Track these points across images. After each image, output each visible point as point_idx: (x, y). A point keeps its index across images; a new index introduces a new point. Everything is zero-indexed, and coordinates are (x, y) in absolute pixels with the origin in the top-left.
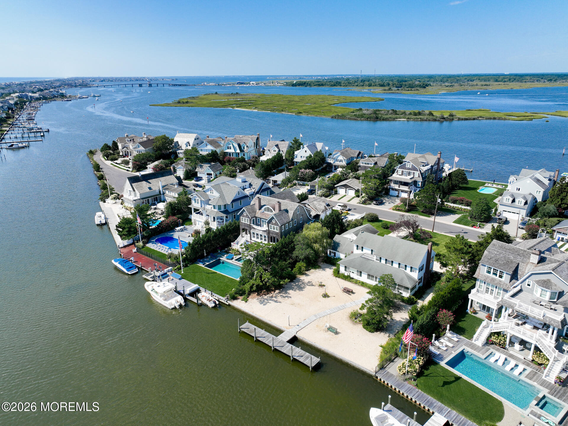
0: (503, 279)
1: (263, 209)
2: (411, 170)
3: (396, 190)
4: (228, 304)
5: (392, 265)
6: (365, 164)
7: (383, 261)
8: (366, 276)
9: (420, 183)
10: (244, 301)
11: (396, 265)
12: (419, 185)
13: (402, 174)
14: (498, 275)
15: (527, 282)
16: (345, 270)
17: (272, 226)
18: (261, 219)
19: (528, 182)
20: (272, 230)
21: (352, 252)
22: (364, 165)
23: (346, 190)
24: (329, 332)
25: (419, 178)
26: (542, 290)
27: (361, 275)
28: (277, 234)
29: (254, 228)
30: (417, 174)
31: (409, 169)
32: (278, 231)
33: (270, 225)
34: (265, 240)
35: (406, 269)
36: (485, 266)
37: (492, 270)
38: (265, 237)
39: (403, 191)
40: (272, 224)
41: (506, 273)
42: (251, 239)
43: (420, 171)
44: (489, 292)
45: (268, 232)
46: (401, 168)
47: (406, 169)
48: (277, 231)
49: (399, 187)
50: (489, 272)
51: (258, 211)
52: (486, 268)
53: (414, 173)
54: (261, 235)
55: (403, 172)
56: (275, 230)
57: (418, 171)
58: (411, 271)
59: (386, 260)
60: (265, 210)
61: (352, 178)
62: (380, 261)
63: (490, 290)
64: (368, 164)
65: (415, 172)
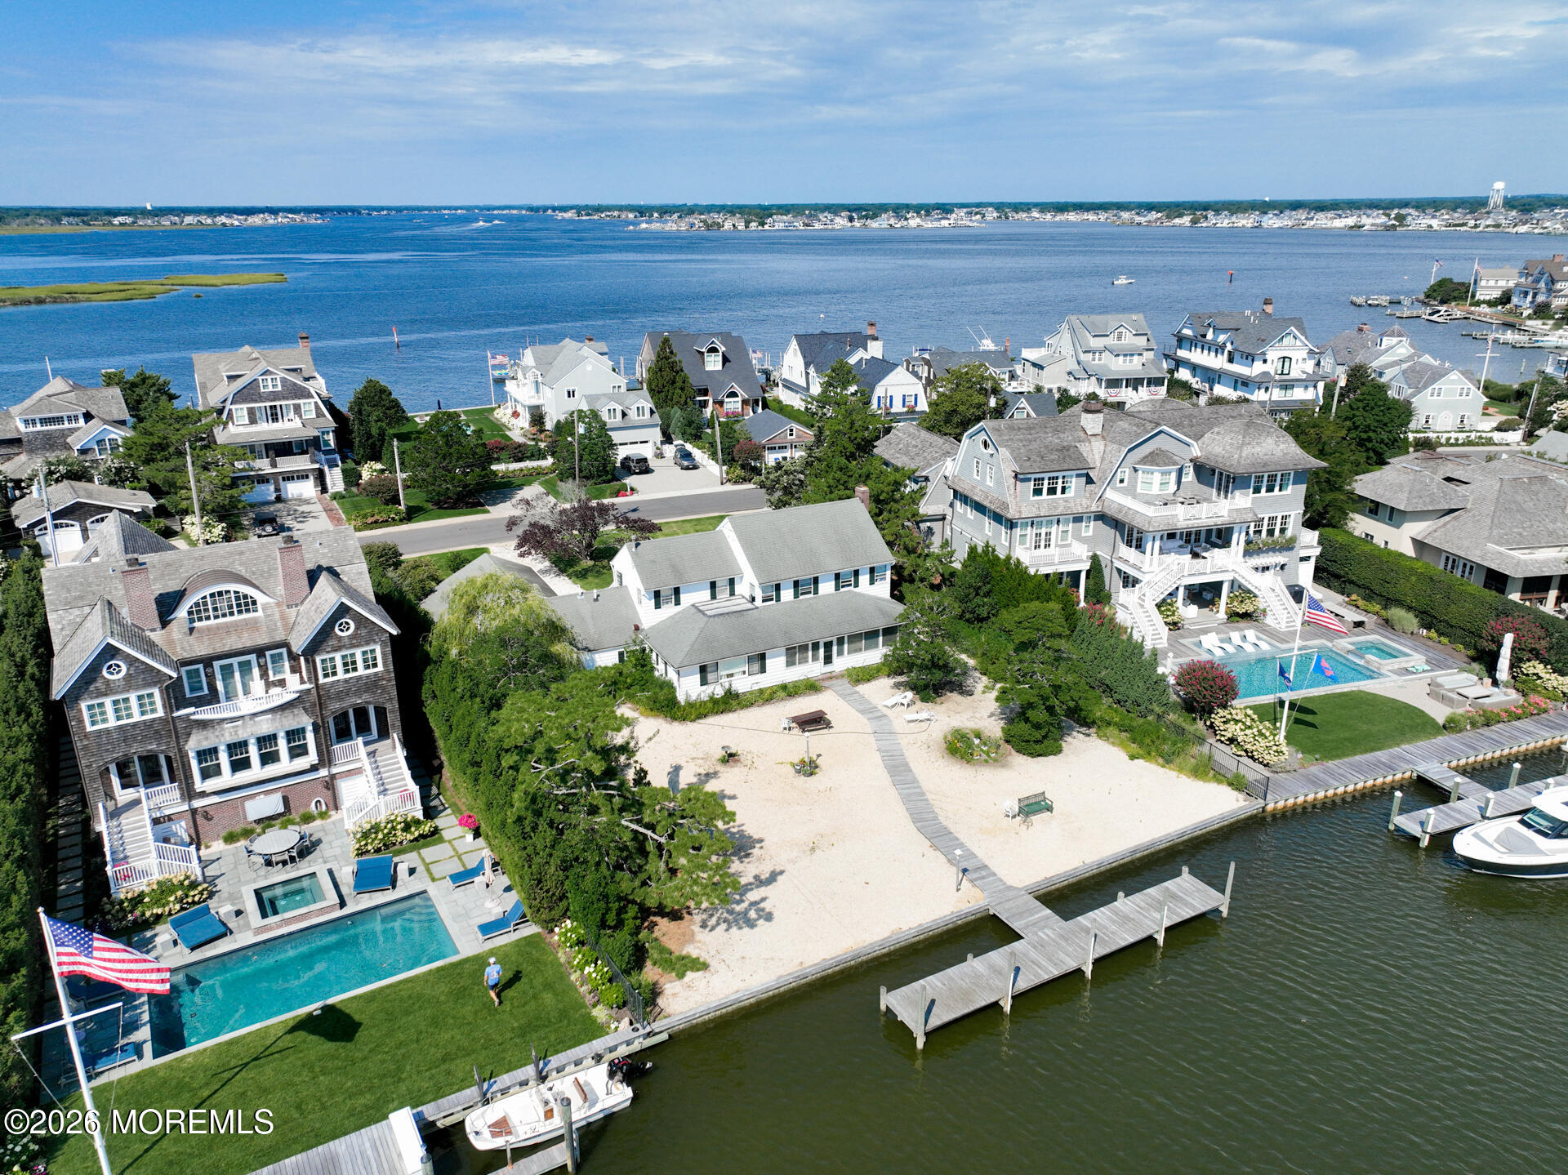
0: (1070, 493)
1: (182, 613)
2: (285, 398)
3: (263, 479)
4: (664, 1036)
5: (816, 592)
6: (44, 421)
7: (787, 594)
8: (783, 659)
9: (331, 438)
10: (690, 975)
11: (827, 587)
12: (327, 443)
13: (253, 421)
14: (1059, 490)
15: (1119, 476)
16: (704, 682)
17: (338, 656)
18: (208, 661)
19: (589, 368)
20: (341, 675)
21: (637, 628)
22: (39, 428)
23: (85, 531)
24: (1034, 818)
25: (321, 419)
26: (1162, 474)
27: (763, 670)
28: (371, 684)
29: (204, 725)
30: (309, 407)
31: (275, 396)
32: (380, 668)
33: (318, 659)
34: (298, 751)
35: (856, 585)
36: (1029, 480)
37: (1046, 482)
38: (292, 735)
39: (289, 477)
40: (336, 649)
41: (1078, 476)
42: (189, 793)
43: (319, 395)
44: (1043, 544)
45: (314, 700)
46: (244, 401)
47: (261, 398)
48: (372, 671)
49: (274, 465)
50: (1038, 492)
51: (157, 636)
52: (1032, 483)
53: (297, 408)
54: (263, 741)
55: (251, 412)
56: (361, 671)
57: (310, 396)
58: (872, 582)
59: (796, 584)
60: (196, 613)
61: (57, 481)
62: (778, 599)
63: (1043, 536)
64: (60, 420)
65: (301, 402)
